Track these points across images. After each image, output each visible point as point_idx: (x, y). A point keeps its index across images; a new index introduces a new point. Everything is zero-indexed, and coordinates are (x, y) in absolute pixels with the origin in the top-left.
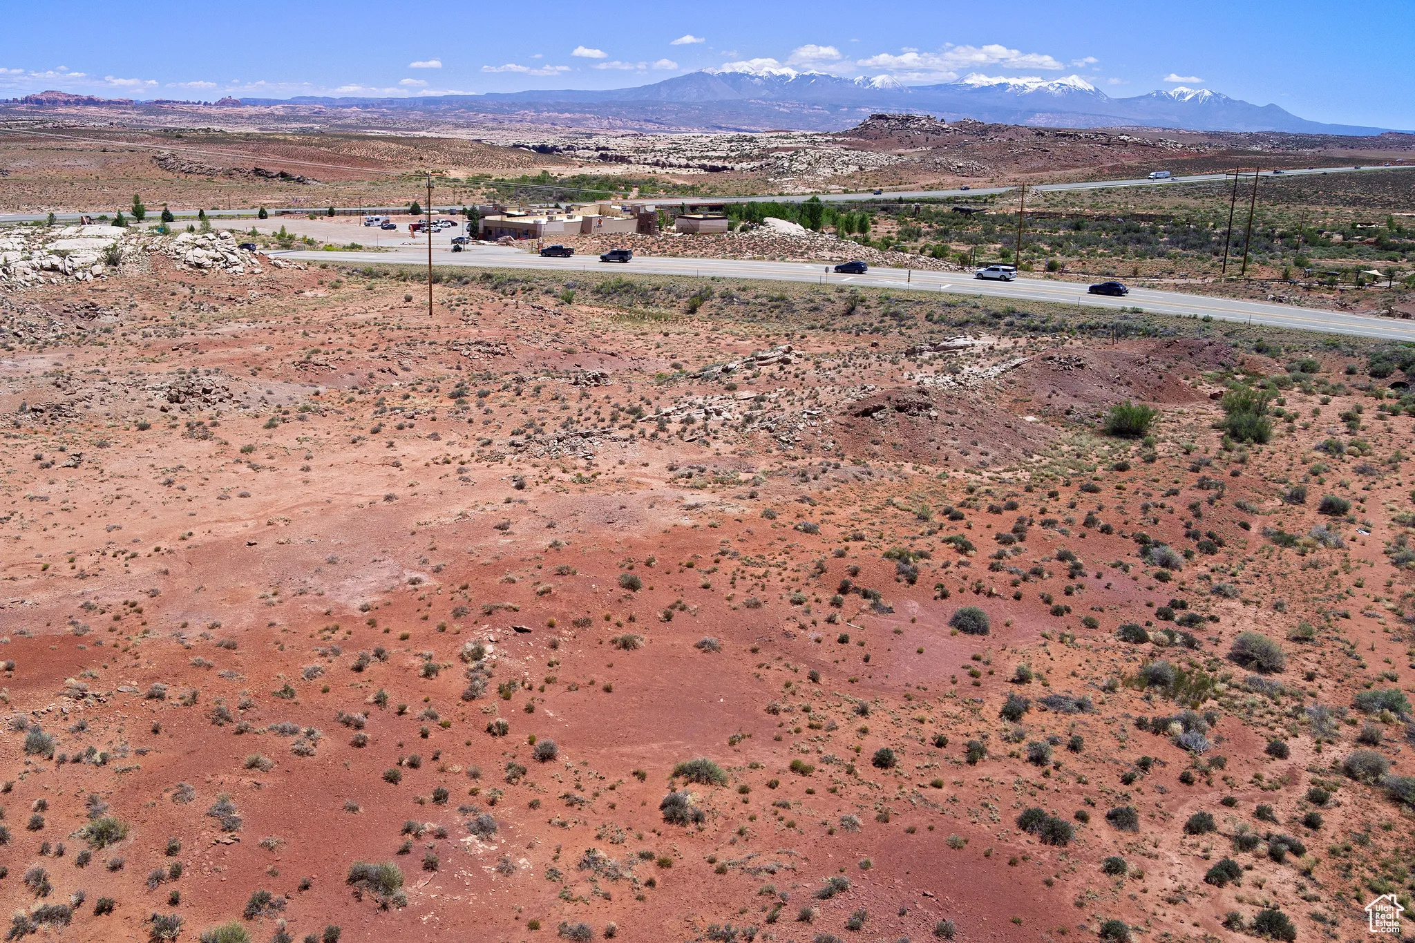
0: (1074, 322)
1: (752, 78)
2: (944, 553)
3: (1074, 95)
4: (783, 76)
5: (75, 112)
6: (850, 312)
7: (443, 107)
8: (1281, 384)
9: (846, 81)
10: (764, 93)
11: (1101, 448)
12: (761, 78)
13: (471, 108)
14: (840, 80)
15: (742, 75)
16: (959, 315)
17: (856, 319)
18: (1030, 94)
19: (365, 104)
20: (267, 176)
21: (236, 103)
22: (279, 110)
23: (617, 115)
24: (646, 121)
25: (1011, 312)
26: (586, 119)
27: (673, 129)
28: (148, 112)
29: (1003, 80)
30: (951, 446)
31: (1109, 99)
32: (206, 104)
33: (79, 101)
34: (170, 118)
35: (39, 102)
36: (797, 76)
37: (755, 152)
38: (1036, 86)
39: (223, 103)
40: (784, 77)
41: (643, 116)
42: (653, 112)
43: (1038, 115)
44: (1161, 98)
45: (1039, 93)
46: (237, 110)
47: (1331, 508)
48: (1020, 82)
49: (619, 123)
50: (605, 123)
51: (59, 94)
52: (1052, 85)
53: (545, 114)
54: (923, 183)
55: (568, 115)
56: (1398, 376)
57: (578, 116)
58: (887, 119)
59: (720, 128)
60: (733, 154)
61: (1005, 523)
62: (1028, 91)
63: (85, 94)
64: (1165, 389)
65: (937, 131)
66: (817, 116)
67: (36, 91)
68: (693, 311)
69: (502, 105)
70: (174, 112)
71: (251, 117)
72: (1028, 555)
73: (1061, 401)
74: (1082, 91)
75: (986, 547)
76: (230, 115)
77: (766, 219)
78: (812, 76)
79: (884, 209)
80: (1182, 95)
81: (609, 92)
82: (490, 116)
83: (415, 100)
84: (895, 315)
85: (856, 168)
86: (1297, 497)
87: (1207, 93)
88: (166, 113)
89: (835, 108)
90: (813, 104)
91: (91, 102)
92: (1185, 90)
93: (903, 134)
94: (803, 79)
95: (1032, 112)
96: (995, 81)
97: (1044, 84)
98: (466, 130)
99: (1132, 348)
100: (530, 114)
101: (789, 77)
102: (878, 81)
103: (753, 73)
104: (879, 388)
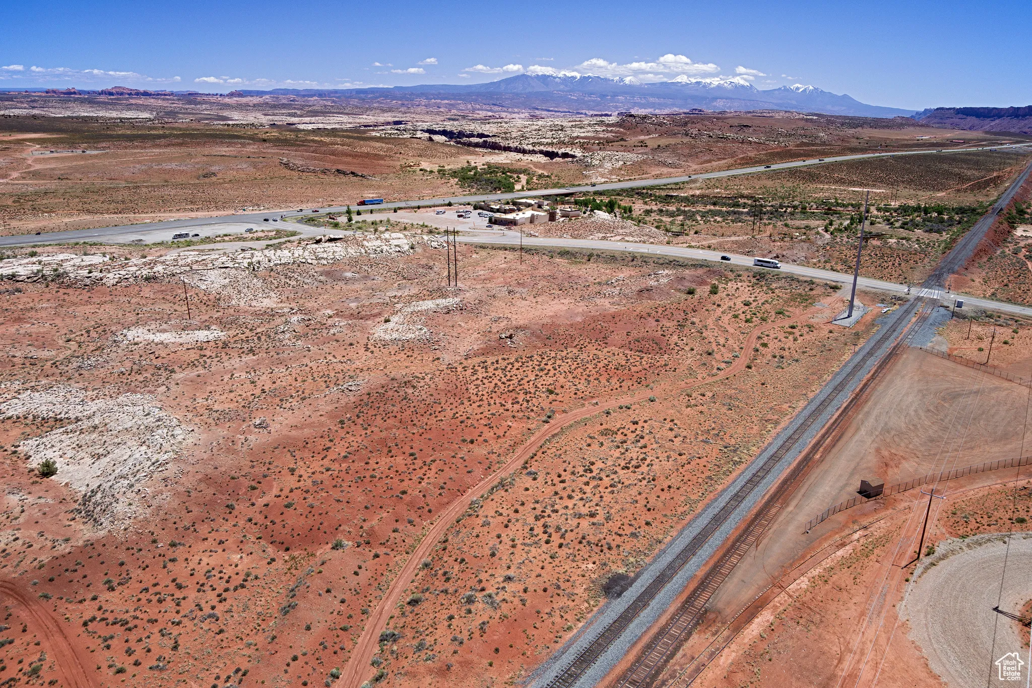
0: (690, 263)
1: (555, 78)
2: (654, 313)
3: (738, 88)
4: (572, 77)
5: (141, 102)
6: (633, 260)
7: (370, 96)
8: (731, 280)
9: (609, 80)
10: (562, 87)
11: (685, 296)
12: (560, 78)
13: (386, 97)
14: (606, 80)
15: (549, 76)
16: (661, 261)
17: (635, 263)
18: (713, 88)
19: (321, 94)
20: (344, 173)
21: (240, 94)
22: (267, 98)
23: (476, 101)
24: (493, 104)
25: (675, 261)
26: (459, 104)
27: (510, 110)
28: (190, 103)
29: (699, 80)
30: (656, 297)
31: (758, 91)
32: (221, 95)
33: (138, 94)
34: (204, 106)
35: (111, 94)
36: (581, 77)
37: (567, 140)
38: (717, 83)
39: (232, 95)
40: (574, 78)
41: (492, 102)
42: (497, 99)
43: (718, 100)
44: (786, 90)
45: (719, 87)
46: (244, 100)
47: (719, 306)
48: (708, 81)
49: (478, 106)
50: (469, 106)
51: (124, 88)
52: (726, 83)
53: (433, 101)
54: (653, 173)
55: (447, 102)
56: (758, 277)
57: (453, 102)
58: (635, 117)
59: (537, 109)
60: (555, 141)
61: (664, 309)
62: (712, 86)
63: (142, 89)
64: (703, 283)
65: (661, 124)
66: (593, 101)
67: (109, 87)
68: (589, 260)
69: (406, 94)
70: (206, 103)
71: (254, 106)
72: (666, 313)
73: (679, 287)
74: (743, 86)
75: (660, 312)
76: (241, 105)
77: (595, 211)
78: (589, 77)
79: (637, 193)
80: (798, 89)
81: (470, 86)
82: (400, 102)
83: (351, 91)
84: (645, 261)
85: (622, 163)
86: (714, 304)
87: (811, 88)
88: (199, 103)
89: (603, 96)
90: (591, 94)
91: (146, 94)
92: (799, 86)
93: (643, 126)
94: (584, 79)
95: (715, 99)
96: (693, 80)
97: (722, 82)
98: (390, 114)
99: (700, 272)
100: (424, 101)
101: (576, 78)
102: (627, 80)
103: (555, 75)
104: (644, 286)
